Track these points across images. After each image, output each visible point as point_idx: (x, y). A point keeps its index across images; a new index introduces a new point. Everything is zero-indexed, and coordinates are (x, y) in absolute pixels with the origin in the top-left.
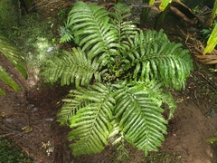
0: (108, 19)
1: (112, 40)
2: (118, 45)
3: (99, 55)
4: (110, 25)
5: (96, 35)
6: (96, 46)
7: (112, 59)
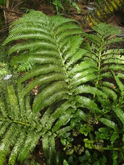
0: (80, 40)
1: (85, 79)
2: (94, 91)
3: (57, 104)
4: (83, 52)
5: (51, 67)
6: (50, 90)
7: (81, 113)
